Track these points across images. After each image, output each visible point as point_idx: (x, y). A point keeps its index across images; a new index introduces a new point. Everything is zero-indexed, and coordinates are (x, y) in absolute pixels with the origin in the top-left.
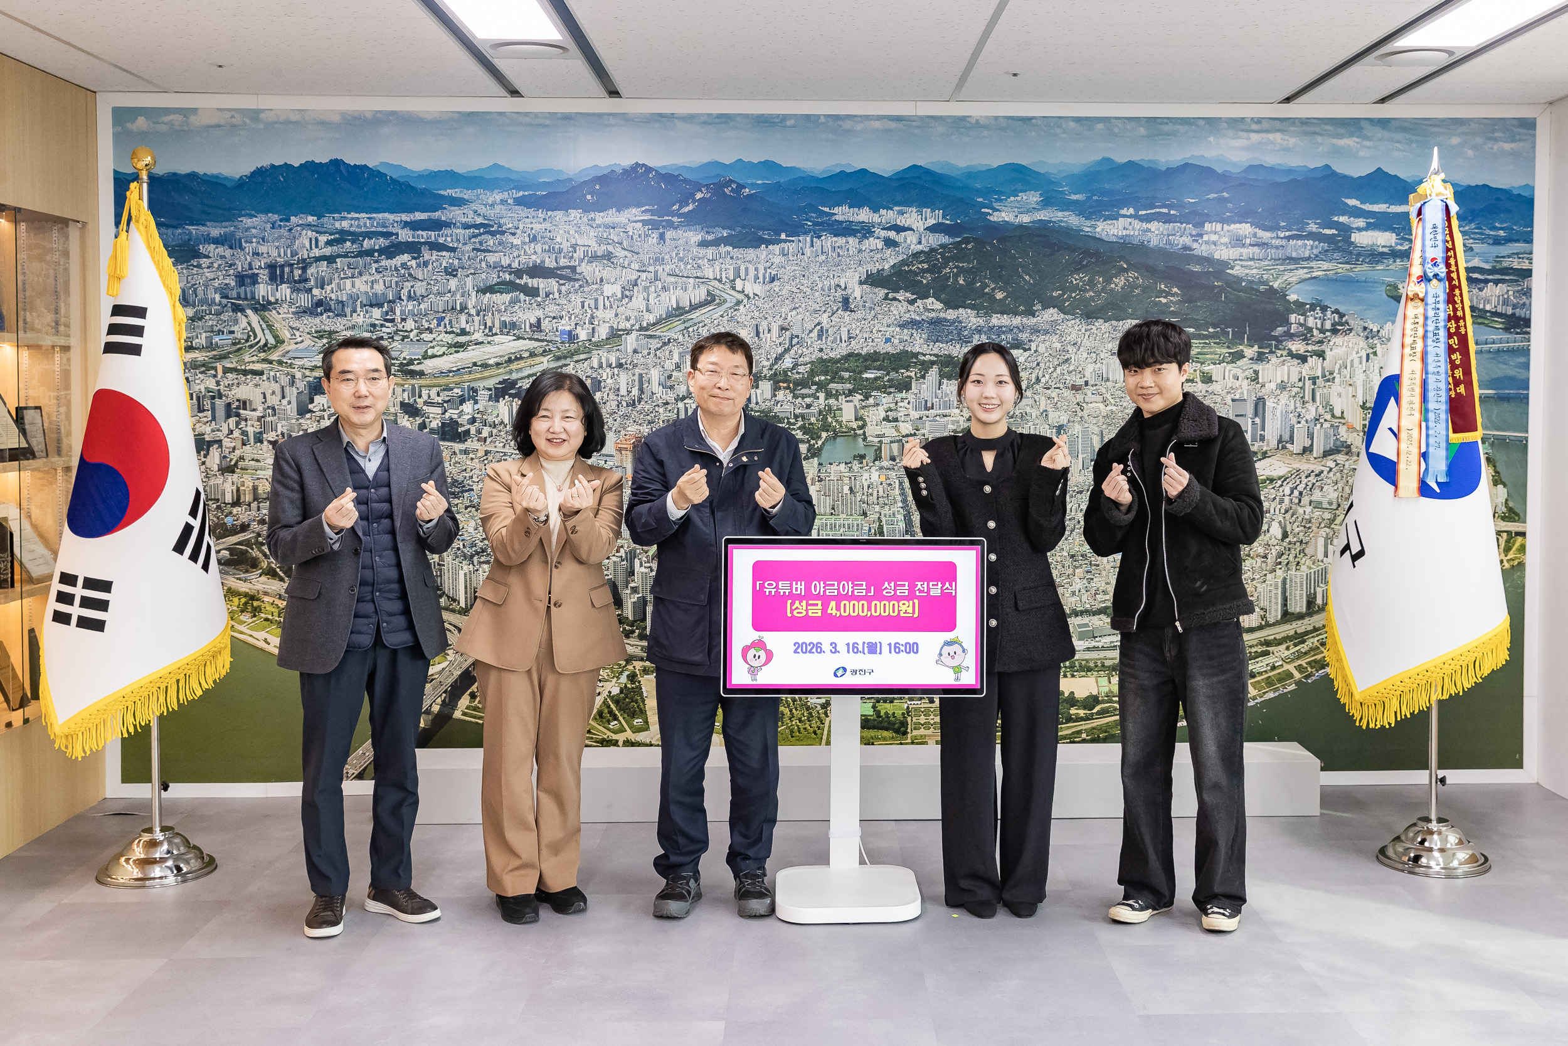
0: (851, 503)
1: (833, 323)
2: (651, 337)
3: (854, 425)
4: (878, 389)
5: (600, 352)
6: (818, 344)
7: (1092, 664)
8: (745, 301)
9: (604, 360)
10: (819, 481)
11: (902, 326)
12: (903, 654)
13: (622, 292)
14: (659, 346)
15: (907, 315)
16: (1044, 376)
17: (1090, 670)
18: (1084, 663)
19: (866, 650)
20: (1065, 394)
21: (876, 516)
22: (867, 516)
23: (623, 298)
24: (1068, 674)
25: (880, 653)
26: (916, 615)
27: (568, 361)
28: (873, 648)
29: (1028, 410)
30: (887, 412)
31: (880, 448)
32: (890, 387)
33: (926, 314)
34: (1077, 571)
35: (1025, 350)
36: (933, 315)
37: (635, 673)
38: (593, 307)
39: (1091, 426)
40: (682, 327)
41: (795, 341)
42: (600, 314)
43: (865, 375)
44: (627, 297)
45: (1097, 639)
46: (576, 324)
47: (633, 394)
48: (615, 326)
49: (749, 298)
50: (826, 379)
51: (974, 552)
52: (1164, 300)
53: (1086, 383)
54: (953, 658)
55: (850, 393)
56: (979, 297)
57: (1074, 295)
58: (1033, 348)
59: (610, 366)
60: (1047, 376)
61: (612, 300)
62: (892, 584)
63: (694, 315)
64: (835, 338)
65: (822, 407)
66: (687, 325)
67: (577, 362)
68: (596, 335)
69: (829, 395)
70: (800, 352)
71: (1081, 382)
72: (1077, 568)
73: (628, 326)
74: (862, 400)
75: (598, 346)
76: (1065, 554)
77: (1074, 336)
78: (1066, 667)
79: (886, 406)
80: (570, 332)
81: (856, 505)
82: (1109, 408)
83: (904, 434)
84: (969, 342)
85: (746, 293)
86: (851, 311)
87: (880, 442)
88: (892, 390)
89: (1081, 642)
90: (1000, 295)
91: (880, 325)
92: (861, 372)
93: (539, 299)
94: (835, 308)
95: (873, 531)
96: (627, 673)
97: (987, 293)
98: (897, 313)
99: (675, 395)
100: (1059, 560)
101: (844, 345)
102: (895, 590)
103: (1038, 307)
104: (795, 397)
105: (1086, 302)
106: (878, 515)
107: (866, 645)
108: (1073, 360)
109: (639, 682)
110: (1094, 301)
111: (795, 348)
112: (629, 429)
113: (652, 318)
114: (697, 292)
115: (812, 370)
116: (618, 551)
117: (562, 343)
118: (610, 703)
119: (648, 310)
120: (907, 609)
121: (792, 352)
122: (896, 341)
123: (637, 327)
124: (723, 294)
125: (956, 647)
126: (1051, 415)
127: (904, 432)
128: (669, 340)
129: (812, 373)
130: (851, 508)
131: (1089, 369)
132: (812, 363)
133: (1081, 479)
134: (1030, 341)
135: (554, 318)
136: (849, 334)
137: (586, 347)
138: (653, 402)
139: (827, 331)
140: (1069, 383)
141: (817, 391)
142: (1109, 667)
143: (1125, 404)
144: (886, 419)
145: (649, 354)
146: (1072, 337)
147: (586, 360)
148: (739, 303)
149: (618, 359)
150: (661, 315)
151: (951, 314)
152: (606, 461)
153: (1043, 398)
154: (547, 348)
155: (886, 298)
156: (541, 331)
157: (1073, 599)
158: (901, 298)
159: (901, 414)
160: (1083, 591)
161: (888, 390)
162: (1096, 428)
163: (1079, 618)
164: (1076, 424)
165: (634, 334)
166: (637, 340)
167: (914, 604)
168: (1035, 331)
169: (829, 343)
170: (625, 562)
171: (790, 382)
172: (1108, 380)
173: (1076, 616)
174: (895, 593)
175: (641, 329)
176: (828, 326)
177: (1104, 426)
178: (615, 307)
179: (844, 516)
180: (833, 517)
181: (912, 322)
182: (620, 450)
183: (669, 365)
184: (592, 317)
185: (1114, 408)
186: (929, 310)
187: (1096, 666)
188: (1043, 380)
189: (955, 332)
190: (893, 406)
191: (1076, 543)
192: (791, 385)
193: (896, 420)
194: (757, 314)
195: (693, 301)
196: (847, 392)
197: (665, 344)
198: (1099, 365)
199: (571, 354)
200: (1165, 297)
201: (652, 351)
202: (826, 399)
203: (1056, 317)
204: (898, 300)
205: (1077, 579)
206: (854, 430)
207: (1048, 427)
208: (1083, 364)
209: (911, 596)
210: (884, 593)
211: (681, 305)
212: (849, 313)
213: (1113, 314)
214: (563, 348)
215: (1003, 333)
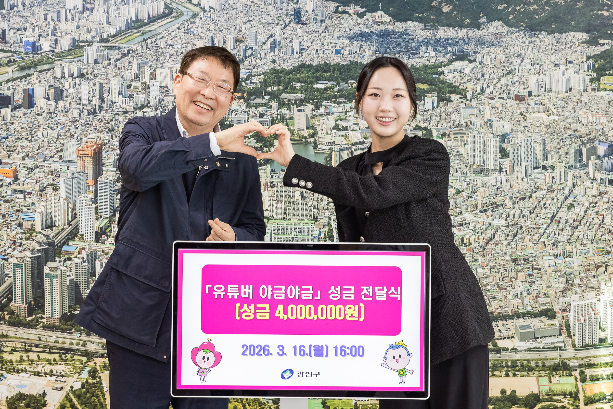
0: (302, 208)
1: (286, 35)
2: (111, 48)
3: (306, 133)
4: (328, 99)
5: (63, 63)
6: (271, 56)
7: (533, 364)
8: (201, 14)
9: (66, 71)
10: (271, 187)
11: (352, 38)
13: (84, 6)
14: (119, 56)
15: (357, 28)
16: (488, 87)
17: (531, 369)
18: (525, 363)
20: (509, 104)
21: (326, 221)
22: (317, 221)
23: (84, 10)
24: (510, 373)
27: (31, 71)
29: (473, 119)
30: (337, 121)
31: (330, 156)
32: (340, 97)
33: (375, 26)
34: (519, 274)
35: (470, 62)
36: (381, 27)
37: (96, 369)
38: (56, 19)
39: (534, 135)
40: (141, 39)
41: (249, 52)
42: (62, 26)
43: (316, 86)
44: (88, 9)
45: (538, 340)
46: (40, 36)
47: (94, 103)
48: (77, 38)
49: (205, 11)
50: (279, 89)
51: (419, 257)
52: (606, 13)
53: (530, 94)
55: (302, 102)
56: (426, 10)
57: (518, 8)
58: (478, 59)
59: (72, 76)
60: (492, 87)
61: (74, 12)
63: (153, 27)
64: (288, 50)
65: (275, 116)
66: (146, 37)
67: (40, 72)
68: (59, 46)
69: (281, 104)
70: (254, 63)
71: (524, 92)
72: (519, 271)
73: (89, 37)
74: (313, 110)
75: (60, 57)
76: (508, 258)
77: (518, 48)
78: (508, 367)
79: (336, 116)
80: (33, 43)
81: (306, 209)
82: (551, 118)
83: (353, 142)
84: (417, 54)
85: (202, 6)
86: (303, 24)
87: (331, 150)
88: (342, 100)
89: (523, 343)
90: (446, 9)
91: (330, 37)
92: (312, 83)
93: (4, 12)
94: (287, 21)
95: (323, 235)
96: (88, 369)
97: (434, 7)
98: (347, 26)
99: (134, 104)
100: (502, 263)
101: (296, 56)
103: (483, 20)
104: (249, 106)
105: (530, 15)
106: (328, 220)
108: (517, 71)
109: (100, 378)
110: (538, 14)
111: (249, 59)
112: (90, 136)
113: (112, 30)
114: (155, 5)
115: (265, 81)
116: (79, 253)
117: (27, 53)
118: (72, 397)
119: (108, 23)
121: (246, 63)
122: (346, 53)
123: (98, 38)
124: (180, 7)
126: (496, 124)
127: (354, 140)
128: (128, 51)
129: (265, 83)
130: (302, 213)
131: (533, 80)
132: (265, 73)
133: (524, 186)
134: (475, 53)
135: (18, 30)
136: (300, 46)
137: (49, 58)
138: (113, 110)
139: (280, 43)
140: (513, 94)
141: (270, 100)
142: (550, 367)
143: (567, 114)
144: (336, 128)
145: (109, 64)
146: (516, 50)
147: (49, 70)
148: (195, 15)
149: (80, 69)
150: (120, 28)
151: (399, 27)
152: (68, 167)
153: (488, 108)
154: (12, 58)
155: (336, 11)
156: (6, 42)
157: (516, 302)
158: (351, 11)
159: (350, 123)
160: (525, 294)
161: (338, 100)
162: (539, 138)
163: (521, 320)
164: (519, 133)
165: (95, 46)
166: (98, 51)
168: (481, 43)
169: (282, 55)
170: (86, 264)
171: (242, 91)
172: (551, 90)
173: (518, 317)
175: (102, 40)
176: (281, 38)
177: (547, 135)
178: (76, 19)
179: (296, 220)
180: (285, 221)
181: (361, 34)
182: (82, 156)
183: (129, 75)
184: (55, 29)
185: (556, 118)
186: (377, 23)
187: (537, 366)
188: (488, 91)
189: (403, 44)
190: (342, 115)
191: (519, 248)
192: (245, 95)
193: (345, 129)
194: (212, 26)
195: (151, 14)
196: (298, 101)
197: (124, 55)
198: (542, 76)
199: (35, 65)
200: (607, 10)
201: (112, 62)
202: (279, 108)
203: (500, 29)
204: (348, 13)
205: (519, 282)
206: (306, 138)
207: (491, 136)
208: (526, 75)
211: (139, 18)
212: (300, 25)
213: (557, 27)
214: (27, 59)
215: (450, 45)
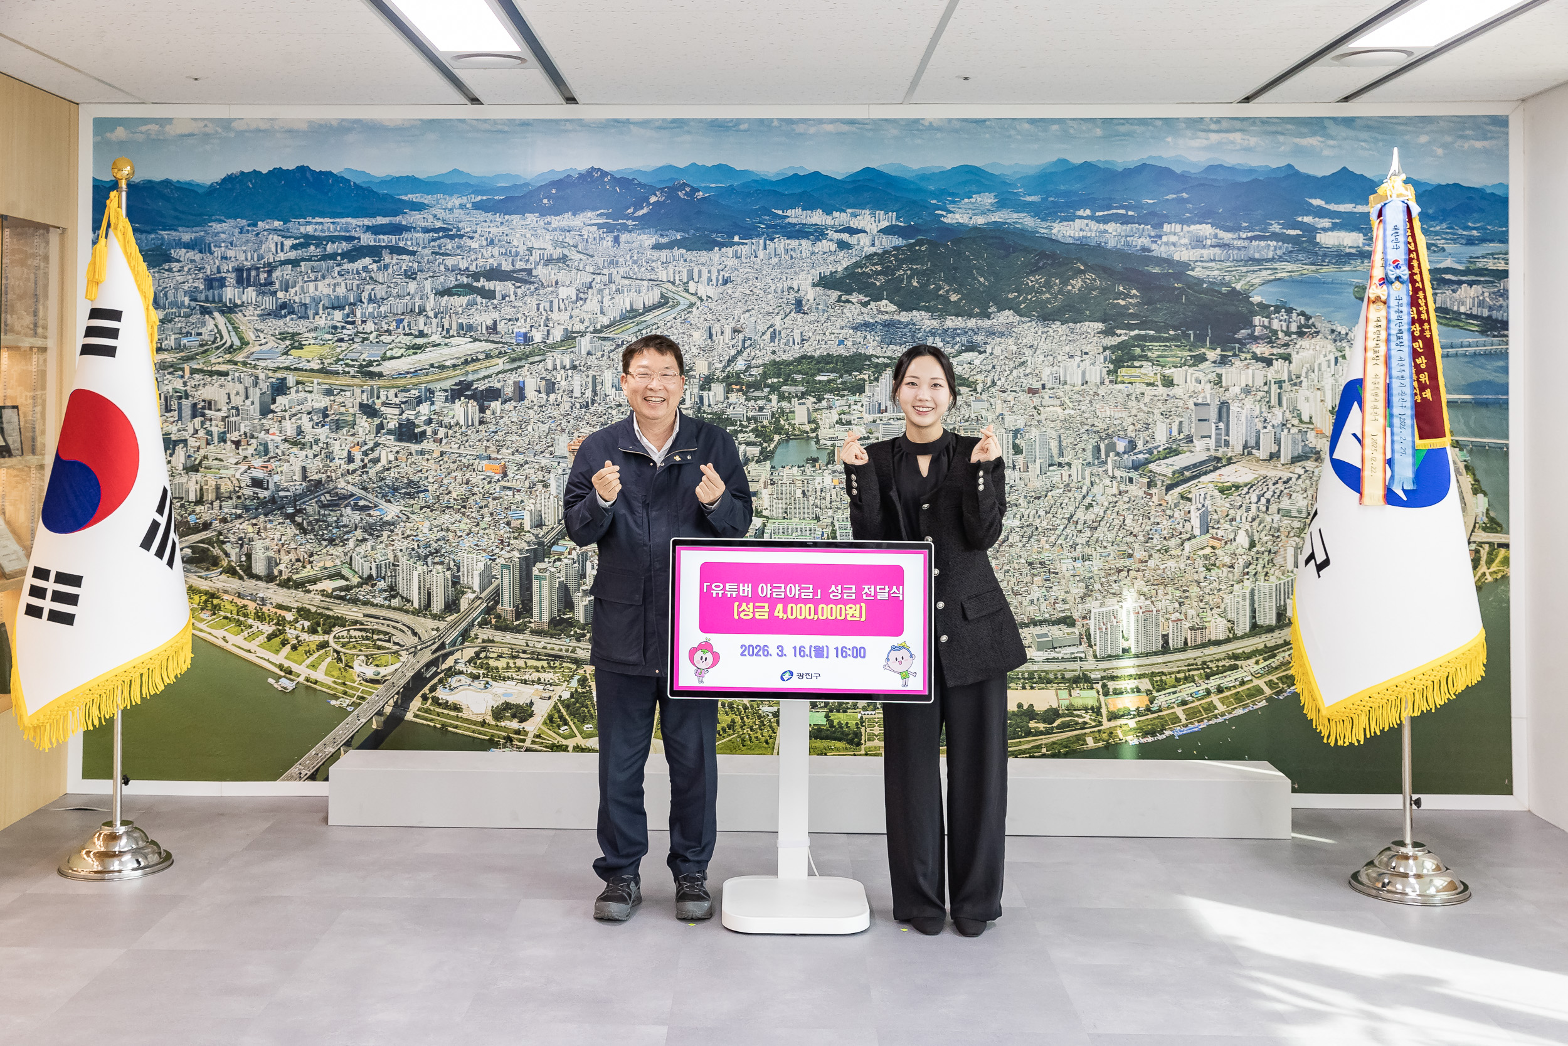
12: (850, 659)
19: (813, 654)
25: (827, 657)
26: (863, 619)
28: (819, 652)
38: (548, 310)
54: (900, 662)
62: (839, 587)
102: (842, 594)
107: (813, 649)
113: (605, 321)
120: (855, 613)
125: (903, 652)
167: (861, 607)
174: (842, 596)
209: (858, 600)
210: (831, 596)
